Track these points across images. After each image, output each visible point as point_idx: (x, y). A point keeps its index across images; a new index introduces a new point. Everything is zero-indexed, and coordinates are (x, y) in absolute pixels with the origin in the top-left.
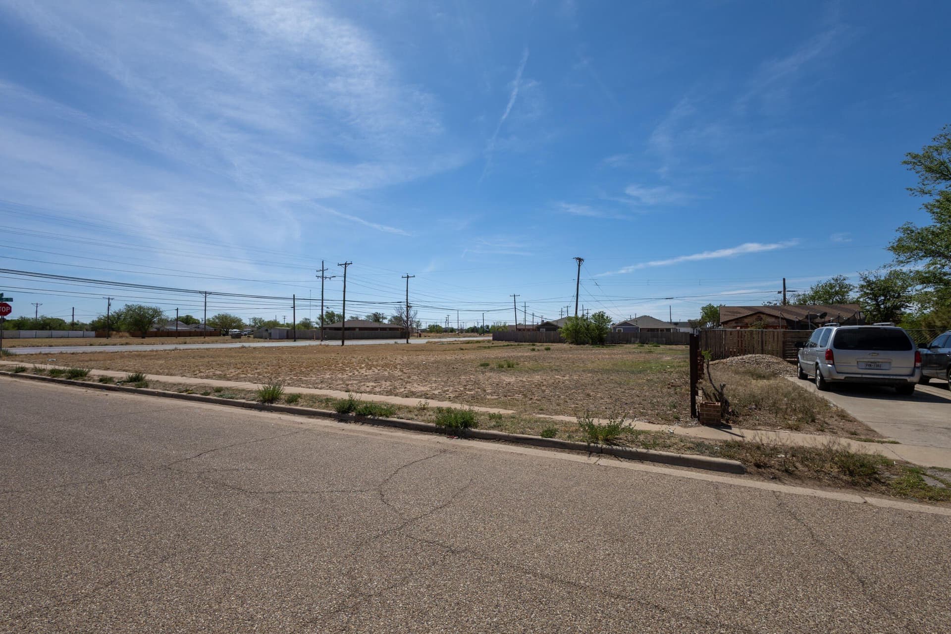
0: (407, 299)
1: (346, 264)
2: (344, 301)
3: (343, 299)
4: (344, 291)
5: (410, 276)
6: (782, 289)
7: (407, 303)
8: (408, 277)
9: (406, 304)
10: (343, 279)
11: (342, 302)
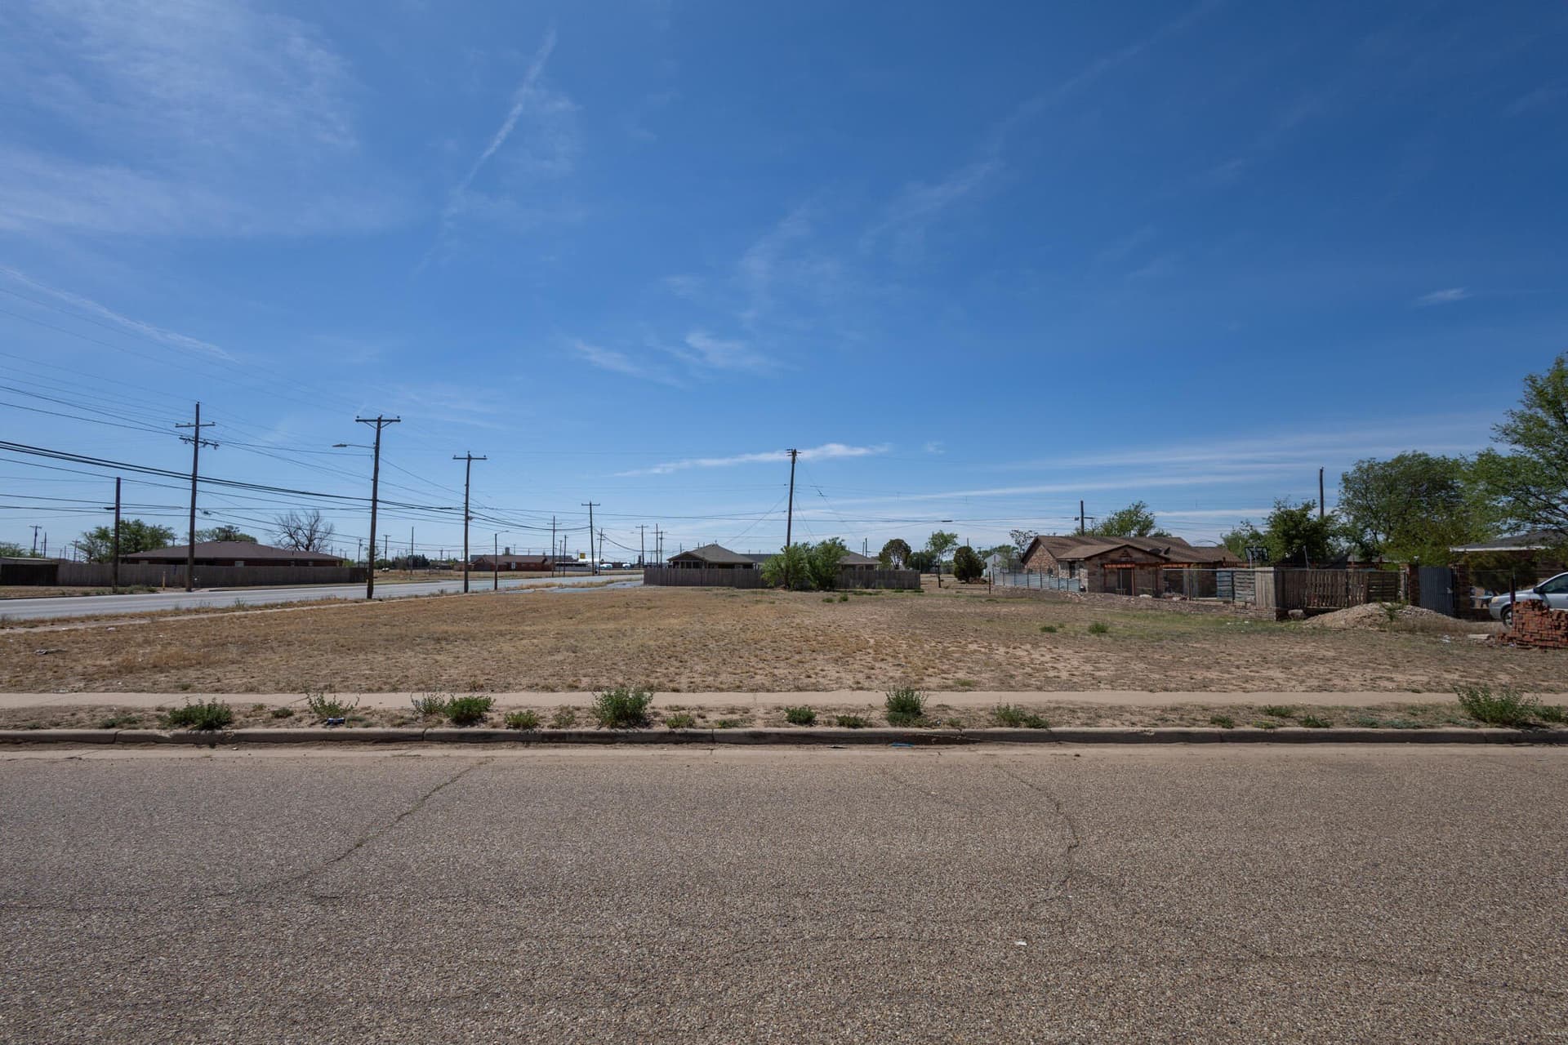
0: (467, 503)
1: (379, 420)
2: (375, 500)
3: (371, 498)
4: (375, 480)
5: (473, 456)
6: (1080, 516)
7: (467, 510)
8: (470, 458)
9: (464, 512)
10: (373, 452)
11: (370, 504)
